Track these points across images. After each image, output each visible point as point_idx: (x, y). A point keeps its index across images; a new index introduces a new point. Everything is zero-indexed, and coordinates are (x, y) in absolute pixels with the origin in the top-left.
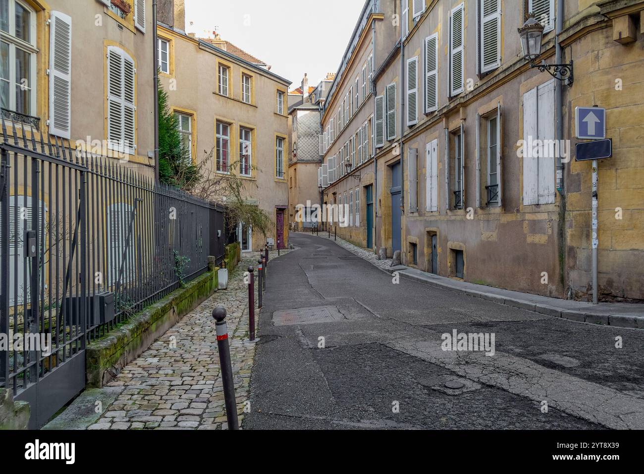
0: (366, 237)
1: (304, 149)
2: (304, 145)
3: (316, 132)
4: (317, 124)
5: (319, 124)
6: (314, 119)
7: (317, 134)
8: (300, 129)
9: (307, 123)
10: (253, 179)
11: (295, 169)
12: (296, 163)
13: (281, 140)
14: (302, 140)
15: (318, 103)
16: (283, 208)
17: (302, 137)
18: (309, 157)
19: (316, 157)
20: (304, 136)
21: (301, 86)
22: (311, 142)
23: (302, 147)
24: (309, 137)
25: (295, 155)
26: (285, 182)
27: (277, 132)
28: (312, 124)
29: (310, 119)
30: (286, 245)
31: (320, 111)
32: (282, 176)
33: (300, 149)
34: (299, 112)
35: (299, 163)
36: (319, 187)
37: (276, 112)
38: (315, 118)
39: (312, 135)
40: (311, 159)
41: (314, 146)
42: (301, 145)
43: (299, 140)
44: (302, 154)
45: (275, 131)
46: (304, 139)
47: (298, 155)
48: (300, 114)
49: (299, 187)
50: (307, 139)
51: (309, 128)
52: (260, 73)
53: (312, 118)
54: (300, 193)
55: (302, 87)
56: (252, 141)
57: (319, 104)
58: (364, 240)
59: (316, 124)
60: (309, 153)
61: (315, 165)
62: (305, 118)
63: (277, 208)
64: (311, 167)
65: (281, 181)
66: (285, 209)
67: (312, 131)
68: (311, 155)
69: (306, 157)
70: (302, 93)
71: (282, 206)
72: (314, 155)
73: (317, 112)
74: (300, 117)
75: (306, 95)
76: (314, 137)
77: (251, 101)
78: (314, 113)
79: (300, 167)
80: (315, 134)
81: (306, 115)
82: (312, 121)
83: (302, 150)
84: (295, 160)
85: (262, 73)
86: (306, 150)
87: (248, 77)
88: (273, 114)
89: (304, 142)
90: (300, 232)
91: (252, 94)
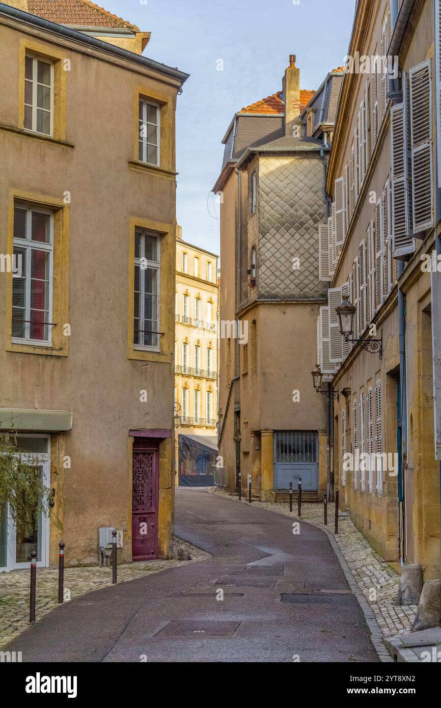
0: (396, 528)
1: (278, 264)
2: (278, 255)
3: (311, 215)
4: (315, 193)
5: (321, 194)
6: (306, 181)
7: (316, 221)
8: (267, 208)
9: (287, 191)
10: (55, 353)
11: (254, 322)
12: (255, 305)
13: (155, 239)
14: (273, 241)
15: (319, 136)
16: (157, 435)
17: (273, 231)
18: (292, 286)
19: (311, 286)
20: (278, 229)
21: (281, 90)
22: (297, 246)
23: (273, 260)
24: (292, 230)
25: (254, 283)
26: (163, 359)
27: (139, 216)
28: (300, 194)
29: (296, 181)
30: (165, 547)
31: (323, 159)
32: (156, 344)
33: (268, 264)
34: (262, 161)
35: (263, 304)
36: (314, 374)
37: (136, 159)
38: (310, 176)
39: (302, 224)
40: (296, 292)
41: (307, 255)
42: (268, 254)
43: (263, 240)
44: (273, 278)
45: (133, 213)
46: (278, 236)
47: (261, 283)
48: (266, 166)
49: (264, 374)
50: (287, 236)
51: (292, 206)
52: (83, 49)
53: (301, 177)
54: (265, 391)
55: (281, 94)
56: (57, 242)
57: (321, 138)
58: (391, 535)
59: (311, 194)
60: (292, 277)
61: (308, 308)
62: (282, 178)
63: (135, 438)
64: (296, 316)
65: (149, 357)
66: (161, 440)
67: (301, 212)
68: (297, 281)
69: (283, 286)
70: (282, 109)
71: (153, 430)
72: (307, 282)
73: (315, 161)
74: (267, 176)
75: (293, 114)
76: (307, 229)
77: (55, 129)
78: (306, 162)
79: (264, 314)
80: (311, 222)
81: (284, 168)
82: (301, 185)
83: (273, 269)
84: (253, 296)
85: (89, 51)
86: (283, 269)
87: (47, 64)
88: (126, 165)
89: (278, 245)
90: (264, 505)
91: (57, 110)
